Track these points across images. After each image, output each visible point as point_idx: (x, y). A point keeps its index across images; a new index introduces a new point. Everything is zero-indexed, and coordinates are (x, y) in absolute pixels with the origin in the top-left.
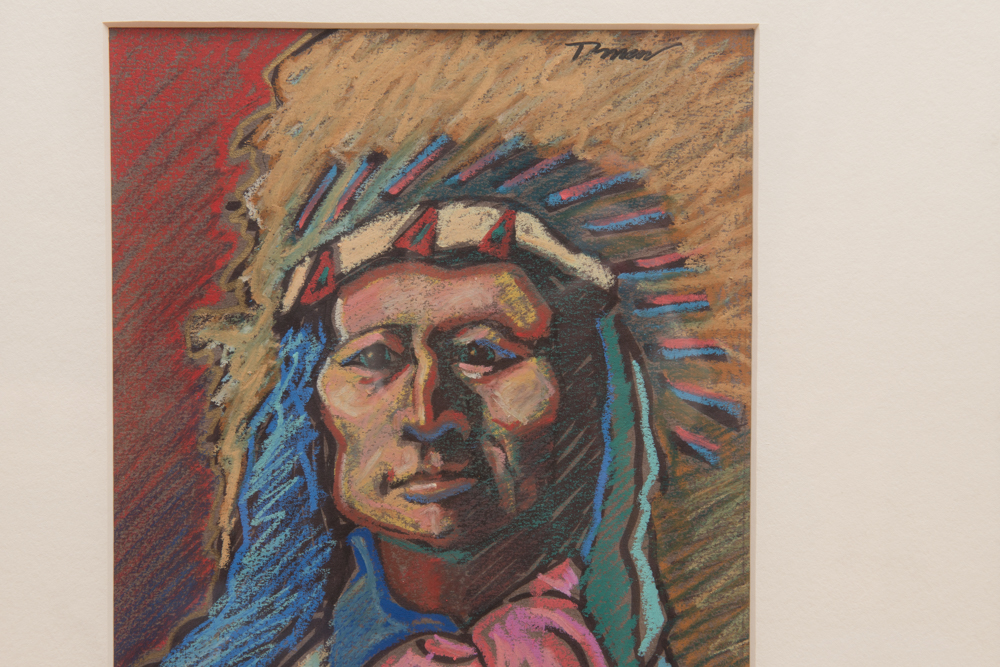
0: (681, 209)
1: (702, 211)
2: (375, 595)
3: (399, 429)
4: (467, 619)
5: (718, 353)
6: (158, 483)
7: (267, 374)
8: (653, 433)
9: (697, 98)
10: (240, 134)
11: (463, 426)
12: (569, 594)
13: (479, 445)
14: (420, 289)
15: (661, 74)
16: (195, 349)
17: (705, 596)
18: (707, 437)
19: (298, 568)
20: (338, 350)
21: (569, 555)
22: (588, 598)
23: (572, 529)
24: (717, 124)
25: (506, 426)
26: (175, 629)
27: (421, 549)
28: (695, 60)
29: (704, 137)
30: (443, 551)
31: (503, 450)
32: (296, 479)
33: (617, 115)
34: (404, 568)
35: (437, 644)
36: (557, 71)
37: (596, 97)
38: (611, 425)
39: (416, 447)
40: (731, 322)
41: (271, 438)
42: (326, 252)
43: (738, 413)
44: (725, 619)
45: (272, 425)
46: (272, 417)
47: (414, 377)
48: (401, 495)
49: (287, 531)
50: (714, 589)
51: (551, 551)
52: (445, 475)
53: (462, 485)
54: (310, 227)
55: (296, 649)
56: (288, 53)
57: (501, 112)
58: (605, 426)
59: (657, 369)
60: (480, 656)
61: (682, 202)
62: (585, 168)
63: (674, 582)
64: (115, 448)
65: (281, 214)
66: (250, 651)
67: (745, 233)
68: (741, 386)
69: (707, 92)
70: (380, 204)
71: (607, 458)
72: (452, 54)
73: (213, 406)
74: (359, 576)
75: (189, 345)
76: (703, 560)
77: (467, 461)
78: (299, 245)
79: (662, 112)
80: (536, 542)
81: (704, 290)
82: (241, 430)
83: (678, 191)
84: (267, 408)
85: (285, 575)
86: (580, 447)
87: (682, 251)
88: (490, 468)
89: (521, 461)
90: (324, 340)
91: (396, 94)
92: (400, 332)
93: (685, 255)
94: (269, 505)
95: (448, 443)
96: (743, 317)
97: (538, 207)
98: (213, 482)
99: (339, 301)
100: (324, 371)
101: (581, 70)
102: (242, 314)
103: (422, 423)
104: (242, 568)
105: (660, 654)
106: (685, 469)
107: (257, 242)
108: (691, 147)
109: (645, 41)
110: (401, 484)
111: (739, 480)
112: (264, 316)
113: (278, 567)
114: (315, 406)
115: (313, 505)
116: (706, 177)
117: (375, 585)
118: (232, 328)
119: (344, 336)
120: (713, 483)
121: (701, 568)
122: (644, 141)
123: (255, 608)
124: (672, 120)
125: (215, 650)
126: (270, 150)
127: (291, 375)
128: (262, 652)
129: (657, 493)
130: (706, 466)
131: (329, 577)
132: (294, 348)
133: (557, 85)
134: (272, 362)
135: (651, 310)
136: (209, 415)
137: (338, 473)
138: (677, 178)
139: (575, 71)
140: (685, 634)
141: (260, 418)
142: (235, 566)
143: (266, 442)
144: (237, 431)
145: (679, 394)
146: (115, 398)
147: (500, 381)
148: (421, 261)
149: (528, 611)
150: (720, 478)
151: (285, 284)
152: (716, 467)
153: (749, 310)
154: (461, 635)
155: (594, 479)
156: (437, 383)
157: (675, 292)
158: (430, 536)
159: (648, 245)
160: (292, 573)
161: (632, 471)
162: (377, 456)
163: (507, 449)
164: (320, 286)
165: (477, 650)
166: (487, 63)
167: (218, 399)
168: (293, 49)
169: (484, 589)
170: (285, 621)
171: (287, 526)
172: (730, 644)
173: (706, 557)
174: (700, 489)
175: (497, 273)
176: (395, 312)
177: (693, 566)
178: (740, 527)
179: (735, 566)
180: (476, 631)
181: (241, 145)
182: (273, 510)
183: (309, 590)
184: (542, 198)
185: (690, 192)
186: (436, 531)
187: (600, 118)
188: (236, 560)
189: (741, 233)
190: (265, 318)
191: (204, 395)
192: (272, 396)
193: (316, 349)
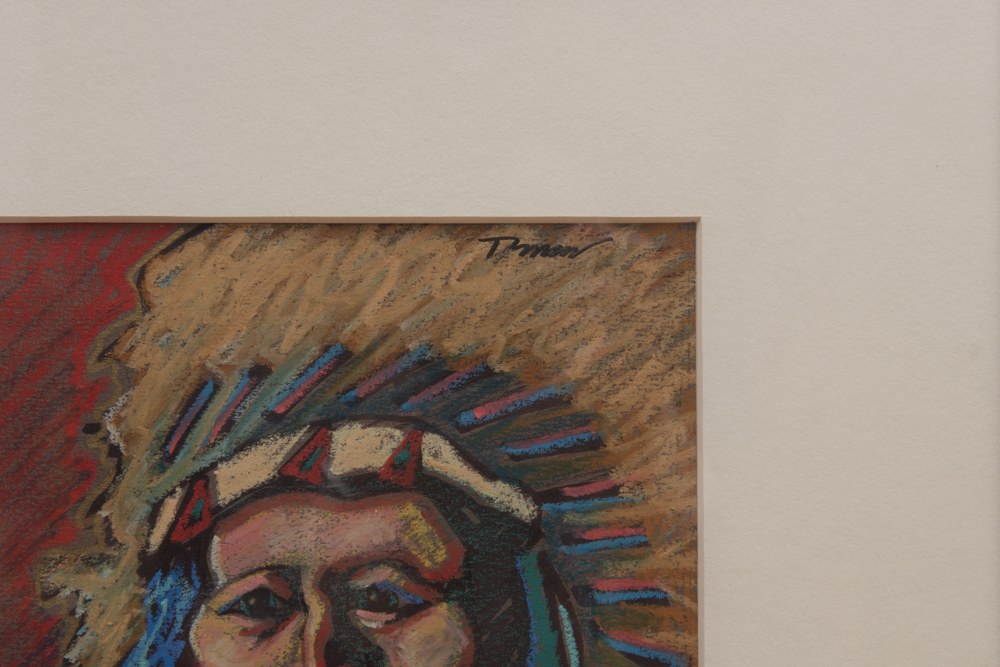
7: (130, 625)
10: (99, 345)
14: (311, 523)
16: (46, 597)
20: (214, 596)
42: (201, 481)
47: (303, 627)
54: (182, 452)
56: (156, 251)
62: (502, 381)
65: (148, 436)
70: (263, 425)
75: (39, 592)
78: (169, 473)
90: (198, 585)
91: (283, 297)
97: (448, 427)
99: (216, 539)
100: (198, 621)
102: (101, 555)
107: (119, 470)
114: (187, 663)
118: (89, 571)
119: (222, 579)
126: (136, 362)
127: (159, 625)
132: (163, 594)
134: (137, 611)
147: (405, 630)
148: (312, 491)
151: (152, 518)
156: (330, 634)
164: (193, 521)
168: (162, 247)
175: (401, 504)
176: (282, 551)
181: (101, 358)
184: (453, 417)
190: (129, 559)
191: (56, 651)
192: (137, 651)
193: (188, 595)
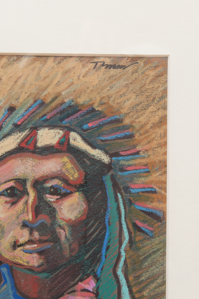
0: (138, 131)
1: (147, 132)
2: (11, 292)
3: (21, 222)
5: (153, 190)
8: (126, 223)
9: (145, 85)
11: (48, 221)
12: (91, 290)
13: (55, 229)
14: (30, 164)
15: (130, 75)
17: (148, 291)
18: (149, 225)
21: (92, 274)
22: (99, 292)
23: (93, 263)
24: (152, 96)
25: (65, 221)
27: (30, 273)
28: (144, 69)
29: (147, 101)
30: (39, 273)
31: (64, 231)
33: (112, 92)
34: (23, 280)
36: (87, 73)
37: (103, 84)
38: (109, 220)
39: (28, 230)
40: (158, 177)
43: (161, 215)
47: (27, 200)
48: (22, 250)
50: (151, 288)
51: (84, 272)
52: (40, 241)
53: (48, 246)
57: (64, 90)
58: (107, 220)
59: (128, 197)
61: (138, 128)
62: (98, 114)
63: (135, 285)
67: (164, 141)
68: (162, 204)
69: (148, 83)
70: (13, 129)
71: (107, 234)
72: (43, 66)
74: (4, 284)
76: (147, 276)
77: (50, 235)
79: (130, 91)
80: (78, 269)
81: (147, 164)
83: (137, 123)
86: (96, 229)
87: (139, 148)
88: (59, 238)
89: (72, 235)
92: (22, 182)
93: (140, 150)
95: (42, 228)
96: (163, 176)
97: (79, 130)
101: (97, 73)
103: (31, 219)
106: (140, 238)
108: (142, 105)
109: (123, 61)
110: (21, 245)
111: (162, 242)
116: (148, 118)
117: (10, 288)
120: (151, 244)
121: (146, 279)
122: (123, 103)
124: (134, 94)
129: (128, 248)
130: (148, 237)
133: (86, 79)
135: (125, 172)
138: (136, 118)
139: (94, 74)
145: (137, 207)
147: (63, 202)
148: (30, 152)
149: (75, 298)
150: (154, 242)
152: (152, 237)
153: (165, 172)
155: (102, 242)
156: (37, 203)
157: (135, 165)
158: (34, 267)
159: (124, 146)
161: (118, 239)
162: (11, 234)
163: (66, 230)
166: (58, 70)
169: (56, 289)
173: (148, 275)
174: (145, 246)
175: (62, 157)
176: (19, 173)
177: (143, 278)
178: (162, 262)
179: (160, 278)
184: (81, 126)
185: (141, 124)
186: (36, 264)
187: (105, 93)
189: (162, 141)
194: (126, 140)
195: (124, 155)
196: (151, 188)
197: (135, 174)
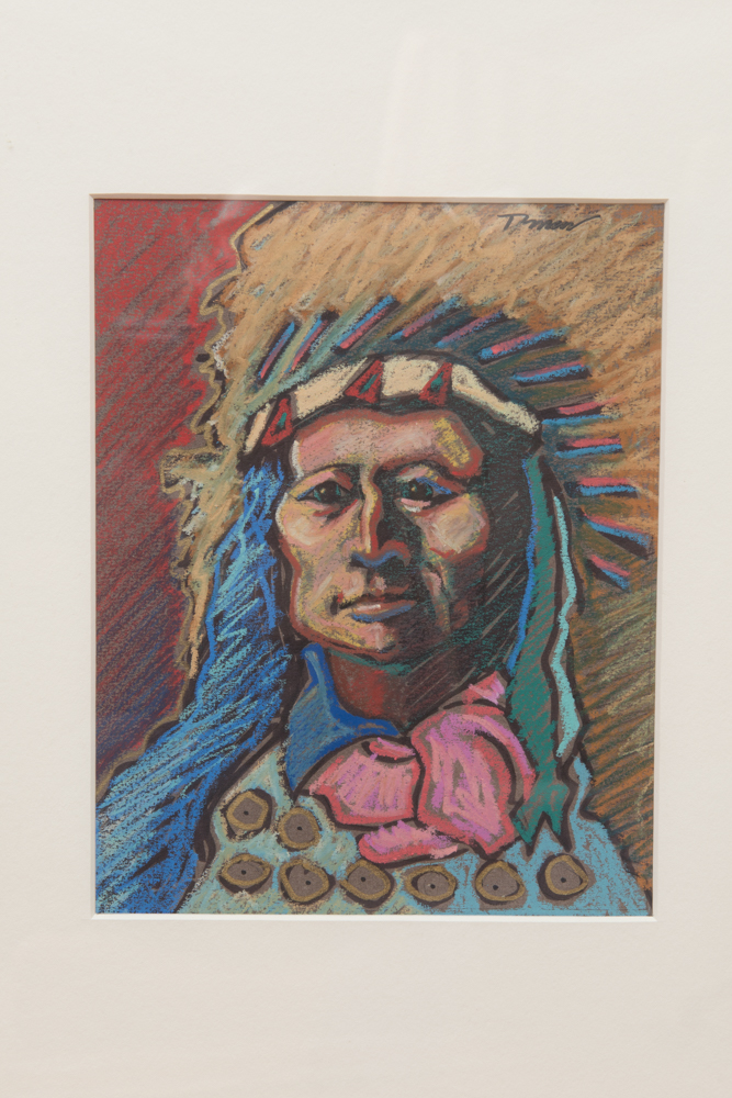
0: (599, 362)
1: (617, 365)
2: (326, 703)
3: (348, 556)
4: (407, 724)
5: (630, 490)
6: (135, 604)
7: (232, 507)
8: (571, 561)
9: (614, 264)
10: (209, 295)
11: (404, 555)
12: (496, 702)
13: (419, 571)
14: (367, 432)
15: (582, 243)
16: (168, 485)
18: (619, 565)
19: (258, 679)
20: (294, 487)
21: (497, 668)
22: (513, 706)
23: (500, 645)
24: (630, 287)
25: (442, 554)
26: (150, 731)
27: (366, 663)
28: (612, 231)
29: (619, 299)
30: (386, 664)
31: (440, 576)
32: (256, 600)
33: (544, 278)
34: (352, 679)
35: (380, 746)
36: (490, 239)
37: (524, 263)
38: (534, 553)
39: (363, 573)
40: (641, 463)
41: (234, 563)
42: (284, 399)
43: (646, 543)
44: (633, 725)
45: (235, 552)
46: (236, 545)
47: (361, 510)
48: (349, 615)
49: (249, 646)
50: (624, 699)
51: (480, 664)
52: (388, 598)
53: (405, 606)
54: (271, 377)
55: (256, 750)
56: (252, 222)
57: (440, 276)
58: (529, 555)
59: (575, 504)
60: (418, 756)
61: (599, 357)
62: (514, 326)
63: (588, 692)
64: (98, 572)
65: (245, 365)
66: (215, 751)
67: (654, 384)
68: (649, 519)
69: (622, 259)
70: (332, 357)
71: (531, 583)
72: (397, 223)
73: (184, 535)
74: (312, 686)
75: (163, 481)
76: (614, 673)
77: (408, 585)
78: (260, 393)
79: (582, 276)
80: (467, 657)
81: (618, 435)
82: (208, 557)
83: (596, 347)
84: (231, 538)
85: (247, 686)
86: (507, 573)
87: (599, 400)
88: (428, 592)
89: (455, 585)
90: (282, 478)
91: (347, 260)
92: (350, 471)
93: (601, 403)
94: (233, 624)
95: (391, 569)
96: (652, 459)
97: (473, 360)
98: (184, 602)
99: (296, 443)
100: (282, 505)
101: (511, 239)
102: (210, 454)
103: (368, 551)
104: (208, 679)
105: (576, 755)
106: (600, 593)
107: (223, 390)
108: (607, 308)
109: (568, 213)
110: (348, 605)
111: (647, 602)
112: (229, 456)
113: (240, 678)
114: (274, 537)
115: (272, 624)
116: (621, 335)
117: (325, 694)
118: (200, 466)
119: (300, 474)
120: (623, 605)
121: (612, 680)
122: (566, 302)
123: (220, 713)
124: (591, 284)
125: (185, 750)
126: (236, 308)
127: (253, 508)
128: (226, 752)
129: (575, 614)
130: (618, 590)
131: (285, 687)
132: (256, 484)
133: (488, 252)
134: (236, 497)
135: (570, 452)
136: (180, 543)
137: (294, 595)
138: (594, 335)
139: (506, 240)
140: (597, 738)
141: (226, 546)
142: (202, 677)
143: (230, 567)
144: (205, 558)
145: (594, 526)
146: (97, 527)
147: (437, 514)
148: (368, 408)
149: (460, 718)
150: (629, 601)
151: (248, 427)
152: (627, 591)
153: (656, 452)
154: (402, 738)
155: (519, 601)
156: (381, 516)
157: (592, 436)
158: (375, 651)
159: (569, 394)
160: (252, 683)
161: (553, 594)
162: (328, 580)
163: (443, 575)
164: (279, 430)
165: (415, 751)
167: (188, 529)
168: (257, 218)
169: (421, 697)
170: (246, 726)
171: (248, 641)
172: (637, 746)
173: (617, 670)
174: (612, 610)
175: (436, 418)
176: (345, 453)
177: (606, 678)
178: (647, 644)
179: (642, 678)
180: (414, 735)
181: (210, 304)
182: (236, 627)
183: (268, 698)
184: (476, 353)
185: (606, 348)
186: (379, 646)
187: (527, 282)
188: (203, 672)
189: (651, 385)
190: (230, 457)
191: (176, 526)
192: (236, 527)
193: (274, 485)
194: (572, 382)
195: (568, 414)
196: (625, 485)
197: (592, 457)
